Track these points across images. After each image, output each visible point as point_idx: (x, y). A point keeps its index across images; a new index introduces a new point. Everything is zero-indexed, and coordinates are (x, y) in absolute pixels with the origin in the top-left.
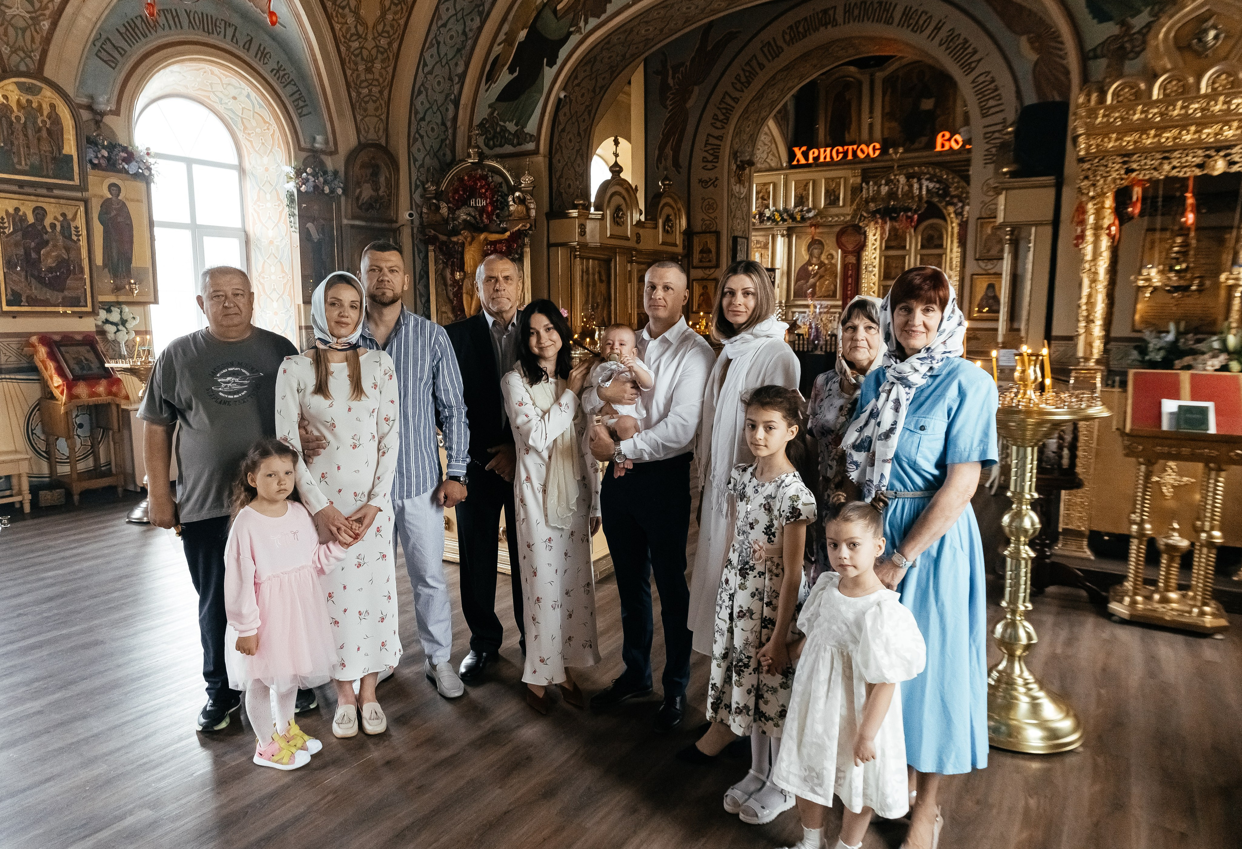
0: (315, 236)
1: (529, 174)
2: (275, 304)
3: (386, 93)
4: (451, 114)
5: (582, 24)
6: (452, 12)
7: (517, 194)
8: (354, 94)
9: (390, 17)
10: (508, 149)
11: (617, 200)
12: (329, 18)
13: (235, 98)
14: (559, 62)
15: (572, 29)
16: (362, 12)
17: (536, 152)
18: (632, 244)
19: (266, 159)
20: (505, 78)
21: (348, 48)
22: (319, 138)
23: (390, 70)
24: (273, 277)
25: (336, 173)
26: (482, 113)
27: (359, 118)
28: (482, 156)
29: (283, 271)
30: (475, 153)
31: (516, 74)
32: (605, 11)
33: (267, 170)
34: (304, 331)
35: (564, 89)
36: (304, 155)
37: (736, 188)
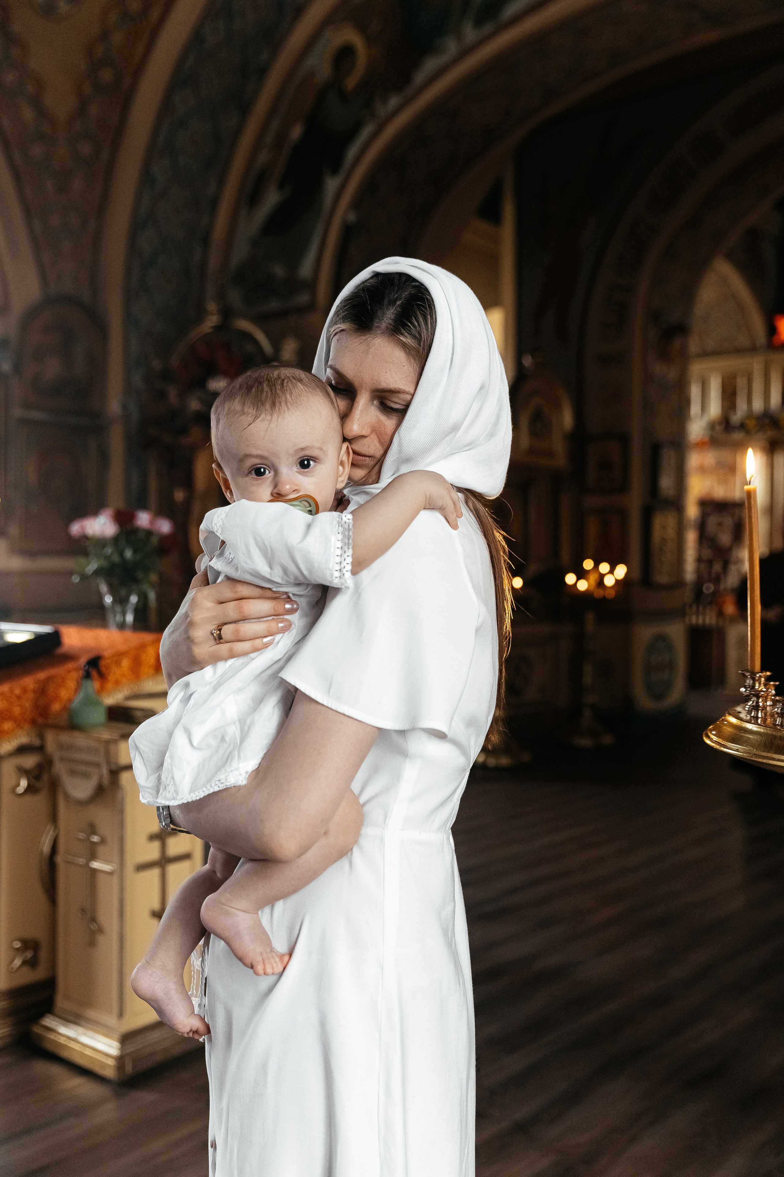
1: (293, 338)
3: (92, 225)
4: (197, 259)
5: (378, 106)
6: (192, 103)
8: (37, 227)
9: (93, 110)
10: (274, 305)
14: (345, 166)
15: (365, 115)
16: (47, 101)
17: (311, 307)
20: (272, 197)
21: (26, 156)
23: (99, 190)
25: (4, 342)
26: (240, 252)
27: (46, 260)
28: (227, 314)
30: (215, 308)
31: (286, 192)
37: (659, 369)
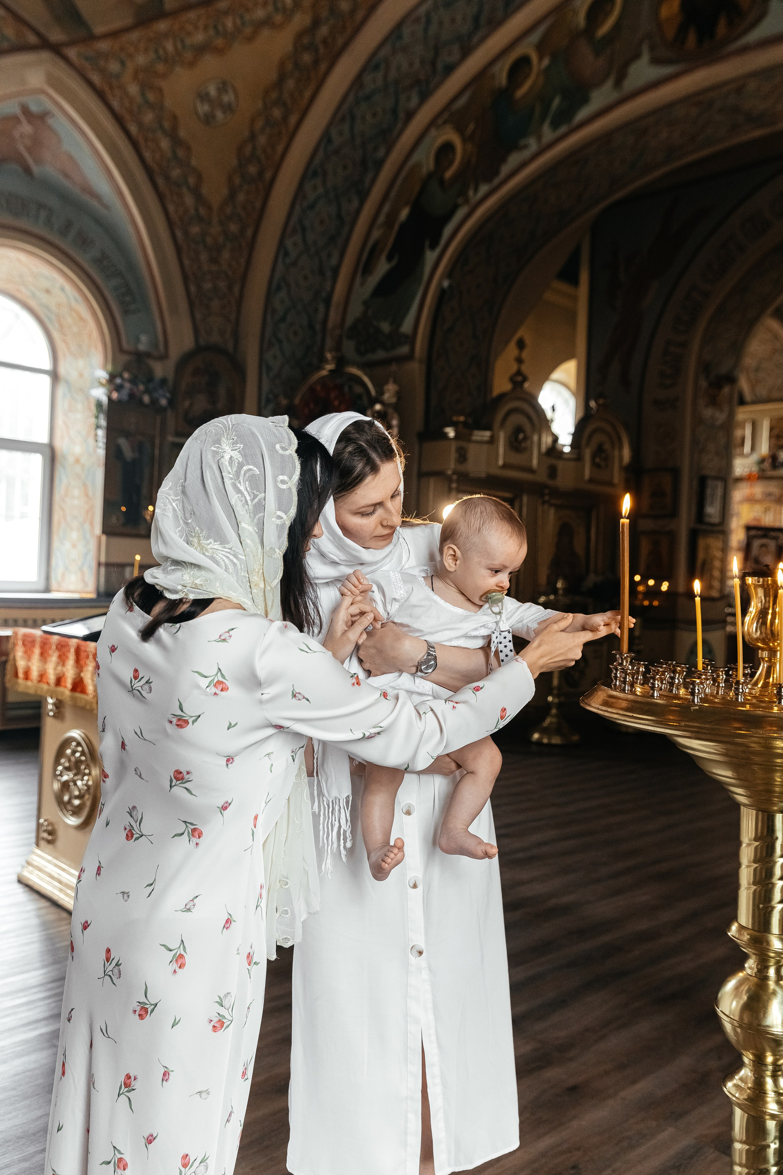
0: (128, 453)
1: (395, 382)
2: (74, 535)
3: (236, 290)
4: (320, 315)
5: (471, 193)
6: (321, 190)
7: (378, 407)
8: (193, 289)
9: (241, 197)
10: (381, 354)
11: (516, 419)
12: (161, 197)
13: (48, 291)
14: (443, 242)
15: (460, 200)
16: (205, 191)
17: (410, 357)
18: (542, 477)
19: (81, 363)
20: (383, 267)
21: (186, 233)
22: (144, 338)
23: (243, 261)
24: (76, 502)
25: (163, 382)
26: (356, 310)
27: (198, 316)
28: (341, 362)
29: (87, 495)
30: (333, 357)
31: (394, 262)
32: (497, 173)
33: (81, 375)
34: (103, 570)
35: (450, 274)
36: (125, 358)
37: (708, 412)
